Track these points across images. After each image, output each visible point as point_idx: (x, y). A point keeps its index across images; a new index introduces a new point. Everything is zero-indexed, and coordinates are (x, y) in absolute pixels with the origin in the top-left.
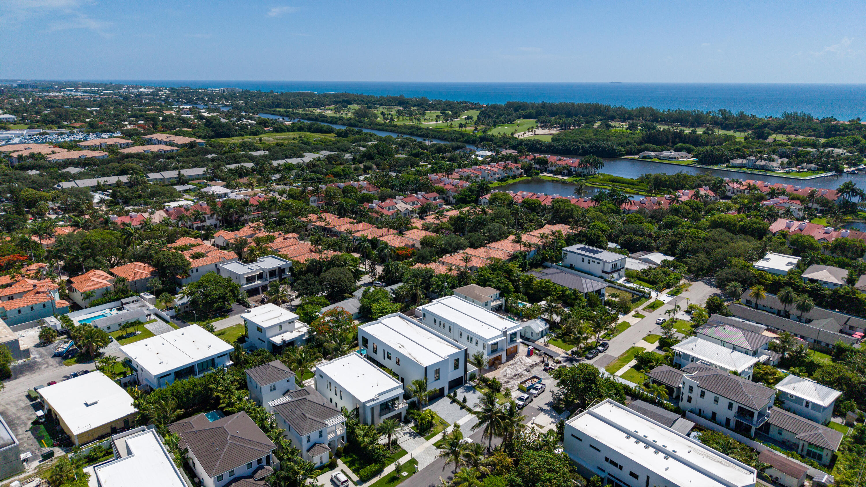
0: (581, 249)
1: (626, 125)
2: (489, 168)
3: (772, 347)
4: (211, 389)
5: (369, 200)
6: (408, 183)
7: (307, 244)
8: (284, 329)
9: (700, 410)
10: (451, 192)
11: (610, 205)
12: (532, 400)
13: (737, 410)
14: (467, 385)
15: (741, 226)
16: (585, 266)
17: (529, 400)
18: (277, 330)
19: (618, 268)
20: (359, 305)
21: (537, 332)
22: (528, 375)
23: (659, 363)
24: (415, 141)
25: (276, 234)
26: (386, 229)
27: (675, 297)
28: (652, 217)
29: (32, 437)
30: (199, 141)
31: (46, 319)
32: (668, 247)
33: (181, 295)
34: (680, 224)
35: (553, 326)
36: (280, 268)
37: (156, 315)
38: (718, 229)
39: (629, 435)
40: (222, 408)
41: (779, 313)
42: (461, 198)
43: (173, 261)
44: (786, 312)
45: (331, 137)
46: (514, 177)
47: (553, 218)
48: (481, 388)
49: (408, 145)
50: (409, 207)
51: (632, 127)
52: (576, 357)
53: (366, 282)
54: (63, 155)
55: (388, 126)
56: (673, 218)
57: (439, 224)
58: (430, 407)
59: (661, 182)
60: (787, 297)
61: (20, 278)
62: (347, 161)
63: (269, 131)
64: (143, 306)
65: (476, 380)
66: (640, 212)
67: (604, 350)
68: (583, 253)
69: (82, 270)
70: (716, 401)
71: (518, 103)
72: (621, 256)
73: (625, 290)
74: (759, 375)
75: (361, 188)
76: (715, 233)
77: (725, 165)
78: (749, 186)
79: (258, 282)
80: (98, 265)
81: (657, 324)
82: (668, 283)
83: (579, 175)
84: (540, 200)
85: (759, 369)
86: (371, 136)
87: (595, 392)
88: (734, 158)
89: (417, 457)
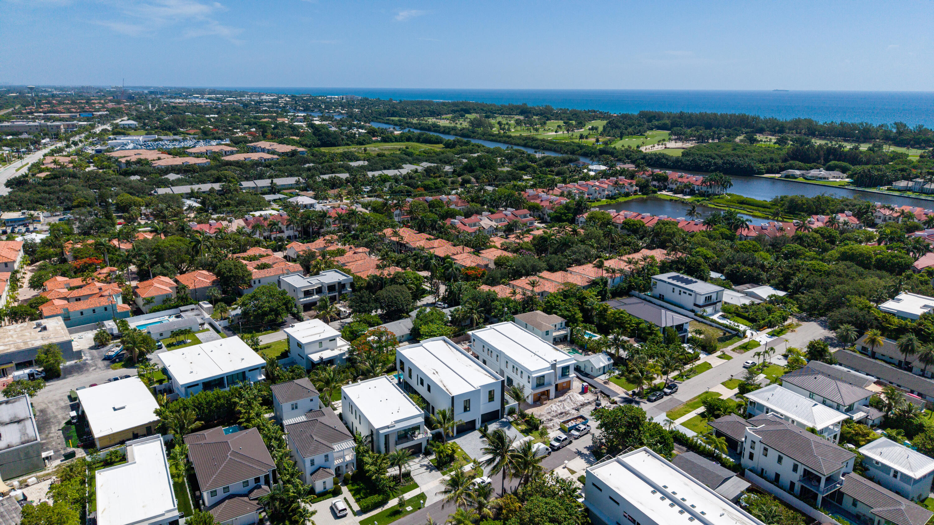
0: (673, 278)
1: (774, 139)
2: (597, 184)
3: (876, 403)
4: (235, 404)
5: (452, 215)
6: (500, 198)
7: (375, 259)
8: (324, 345)
9: (763, 470)
10: (546, 209)
11: (724, 230)
12: (571, 442)
13: (802, 474)
14: (504, 420)
15: (879, 261)
16: (675, 297)
17: (567, 441)
18: (317, 347)
19: (712, 301)
20: (411, 326)
21: (597, 367)
22: (575, 414)
23: (727, 411)
24: (523, 153)
25: (347, 247)
26: (461, 246)
27: (776, 338)
28: (773, 245)
29: (62, 436)
30: (301, 149)
31: (106, 323)
32: (780, 281)
33: (235, 306)
34: (803, 254)
35: (618, 361)
36: (339, 283)
37: (211, 324)
38: (845, 262)
39: (656, 489)
40: (240, 423)
41: (899, 365)
42: (556, 216)
43: (234, 271)
44: (908, 363)
45: (438, 148)
46: (627, 195)
47: (652, 241)
48: (518, 424)
49: (516, 157)
50: (494, 224)
51: (781, 142)
52: (637, 399)
53: (430, 302)
54: (168, 161)
56: (795, 246)
57: (519, 244)
58: (456, 440)
59: (797, 205)
60: (907, 346)
61: (91, 281)
62: (446, 174)
63: (377, 141)
64: (198, 315)
65: (515, 415)
66: (758, 239)
67: (671, 393)
68: (675, 282)
69: (150, 276)
70: (780, 459)
71: (652, 112)
72: (718, 288)
73: (716, 327)
74: (848, 436)
75: (449, 203)
76: (842, 265)
77: (886, 188)
78: (903, 213)
80: (165, 272)
81: (744, 367)
82: (770, 321)
83: (702, 194)
84: (645, 221)
85: (850, 427)
86: (479, 147)
87: (636, 438)
88: (897, 179)
89: (427, 492)
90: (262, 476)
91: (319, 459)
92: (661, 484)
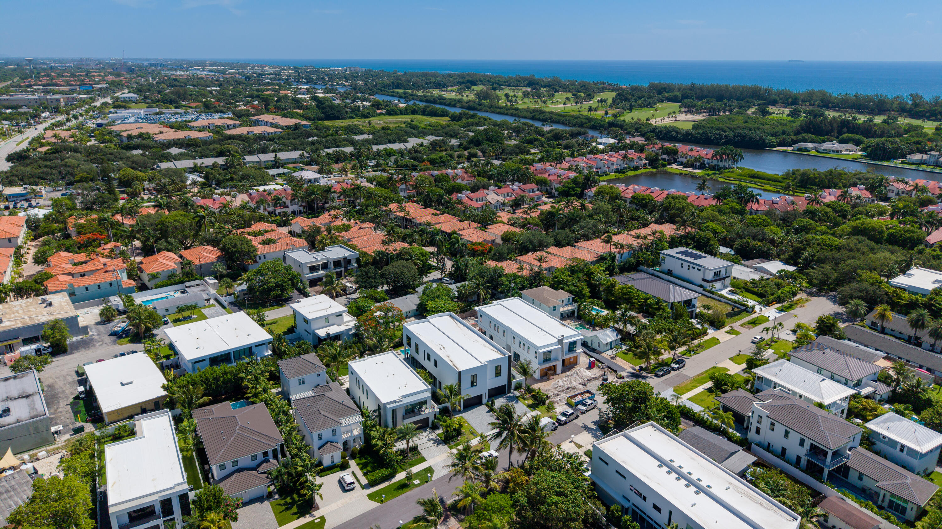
0: (682, 253)
1: (787, 111)
2: (606, 157)
3: (885, 379)
4: (242, 379)
5: (459, 189)
6: (507, 172)
7: (381, 234)
8: (331, 321)
9: (769, 444)
10: (554, 184)
11: (734, 204)
12: (577, 417)
13: (808, 448)
14: (511, 395)
15: (890, 235)
16: (683, 272)
17: (574, 416)
18: (323, 323)
19: (721, 276)
20: (418, 302)
21: (604, 343)
22: (582, 389)
23: (735, 386)
24: (532, 126)
25: (353, 222)
26: (468, 222)
27: (785, 313)
28: (784, 220)
29: (70, 411)
30: (304, 123)
31: (111, 298)
32: (789, 256)
33: (240, 282)
34: (814, 228)
35: (625, 337)
36: (345, 259)
37: (216, 300)
38: (856, 237)
39: (662, 463)
40: (247, 398)
41: (910, 340)
42: (564, 191)
43: (239, 246)
44: (917, 338)
45: (444, 121)
46: (636, 168)
47: (661, 216)
48: (524, 399)
49: (523, 130)
50: (501, 199)
51: (794, 114)
52: (644, 374)
53: (436, 278)
54: (170, 135)
55: (509, 109)
56: (807, 221)
57: (526, 219)
58: (463, 415)
59: (809, 178)
60: (918, 321)
61: (95, 256)
62: (452, 147)
63: (381, 114)
64: (204, 290)
65: (522, 390)
66: (769, 213)
67: (678, 369)
68: (683, 257)
69: (154, 252)
70: (787, 434)
71: (663, 84)
72: (727, 263)
73: (725, 303)
74: (856, 411)
75: (455, 177)
76: (853, 240)
77: (900, 161)
78: (916, 186)
79: (322, 272)
80: (170, 247)
81: (752, 342)
82: (779, 297)
83: (713, 168)
84: (654, 195)
85: (858, 402)
86: (485, 120)
87: (643, 413)
88: (911, 152)
89: (434, 465)
90: (270, 450)
91: (327, 434)
92: (667, 458)
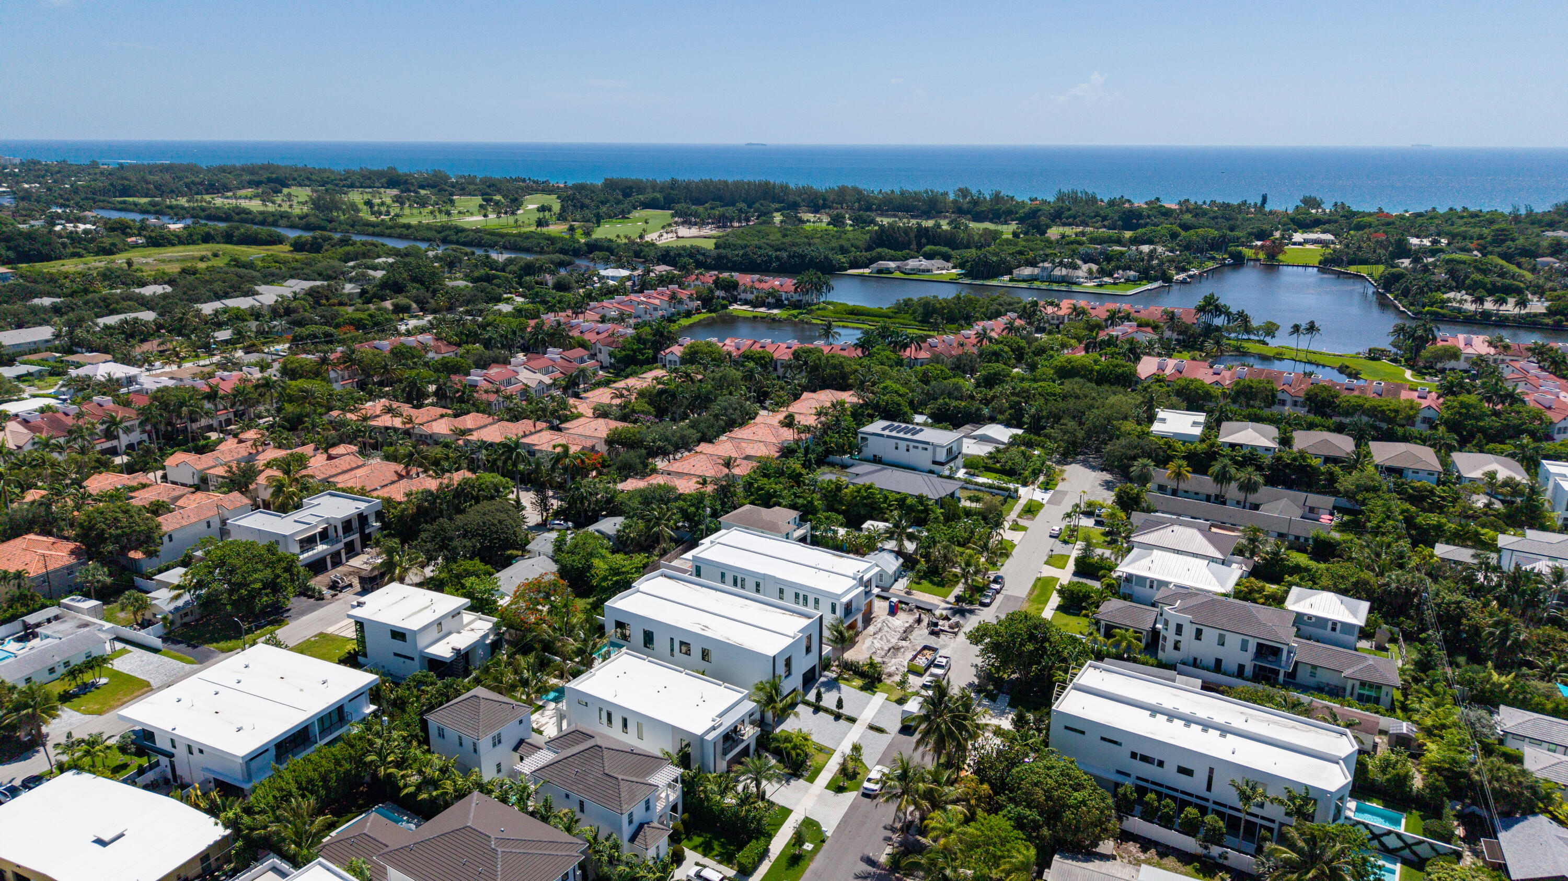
0: (888, 428)
1: (826, 219)
2: (638, 299)
3: (1237, 552)
5: (459, 369)
8: (445, 629)
9: (1195, 659)
10: (599, 346)
11: (889, 353)
13: (1254, 650)
14: (823, 678)
16: (901, 456)
18: (434, 633)
19: (953, 455)
20: (553, 568)
21: (888, 572)
22: (911, 646)
23: (1101, 597)
24: (472, 254)
25: (307, 448)
26: (526, 422)
27: (1051, 492)
32: (1008, 415)
35: (908, 560)
36: (356, 515)
37: (122, 639)
38: (1072, 380)
41: (1212, 499)
42: (626, 356)
44: (1219, 496)
48: (847, 680)
50: (547, 380)
51: (836, 221)
52: (966, 606)
55: (391, 227)
56: (992, 366)
57: (624, 406)
60: (1224, 474)
62: (354, 298)
64: (83, 626)
65: (835, 668)
67: (1001, 589)
68: (894, 434)
70: (1221, 639)
72: (956, 435)
73: (978, 489)
75: (425, 348)
76: (1072, 385)
77: (1007, 278)
78: (1075, 308)
79: (321, 548)
81: (1051, 536)
82: (1034, 471)
83: (797, 305)
84: (770, 351)
85: (1239, 585)
86: (374, 247)
88: (1018, 266)
89: (809, 813)
91: (639, 812)
